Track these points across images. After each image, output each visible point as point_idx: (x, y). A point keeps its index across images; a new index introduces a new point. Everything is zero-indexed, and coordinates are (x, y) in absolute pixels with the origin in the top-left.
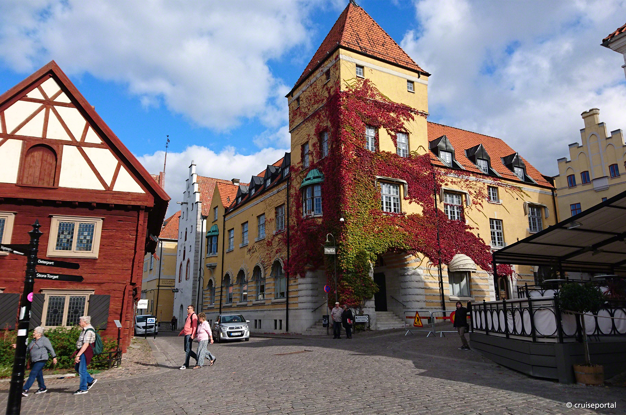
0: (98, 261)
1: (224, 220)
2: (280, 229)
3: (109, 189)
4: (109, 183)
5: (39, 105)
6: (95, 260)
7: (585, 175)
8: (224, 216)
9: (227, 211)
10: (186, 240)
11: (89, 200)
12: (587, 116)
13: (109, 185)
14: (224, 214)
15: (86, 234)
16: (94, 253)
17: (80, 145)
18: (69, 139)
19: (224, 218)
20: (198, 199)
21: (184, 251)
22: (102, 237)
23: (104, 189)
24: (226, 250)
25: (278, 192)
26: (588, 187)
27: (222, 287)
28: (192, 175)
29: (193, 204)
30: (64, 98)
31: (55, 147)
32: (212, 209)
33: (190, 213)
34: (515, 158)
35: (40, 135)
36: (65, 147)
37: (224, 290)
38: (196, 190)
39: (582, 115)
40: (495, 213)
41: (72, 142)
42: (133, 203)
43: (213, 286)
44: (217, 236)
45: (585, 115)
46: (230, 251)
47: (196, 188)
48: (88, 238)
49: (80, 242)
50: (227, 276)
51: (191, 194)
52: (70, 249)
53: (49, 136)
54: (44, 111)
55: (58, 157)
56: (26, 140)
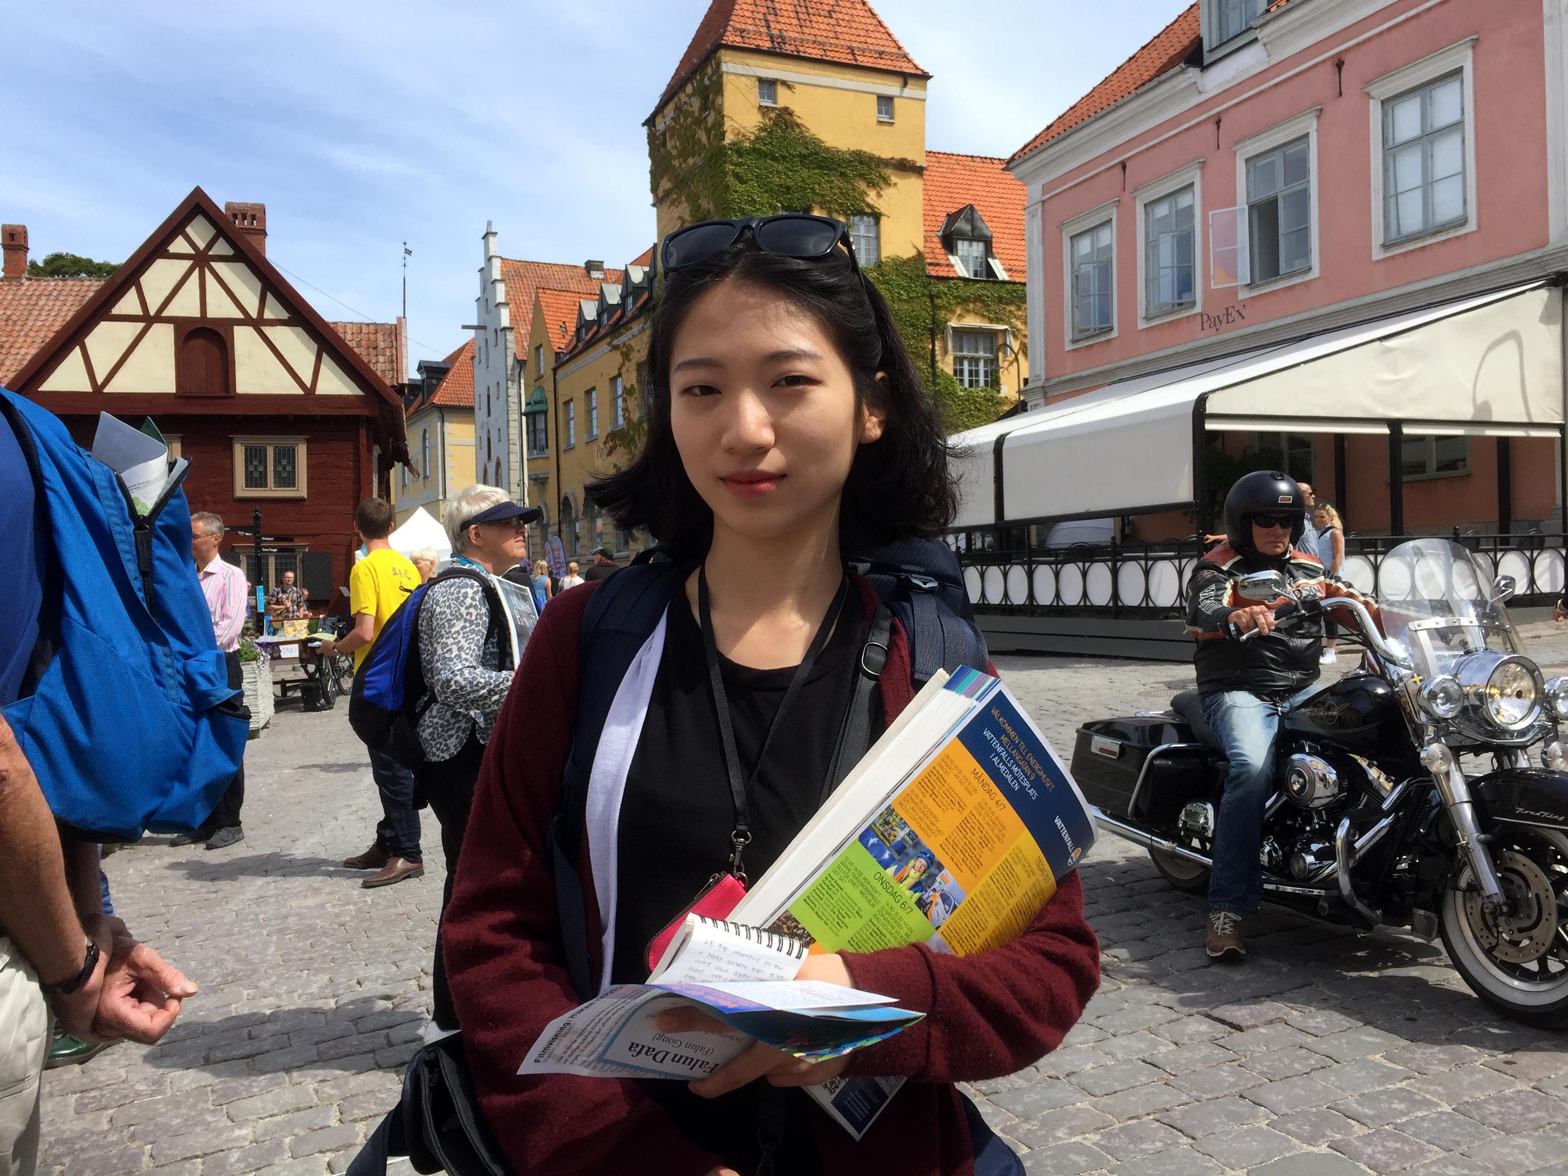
0: (307, 503)
1: (555, 379)
3: (310, 392)
4: (308, 381)
5: (187, 264)
6: (301, 500)
8: (555, 370)
9: (561, 361)
10: (489, 415)
11: (282, 412)
13: (309, 385)
14: (553, 365)
15: (284, 462)
16: (301, 490)
17: (258, 324)
18: (240, 315)
19: (555, 375)
20: (505, 321)
21: (489, 440)
22: (309, 467)
23: (302, 393)
24: (562, 446)
27: (560, 523)
28: (489, 259)
29: (496, 331)
30: (222, 248)
31: (221, 331)
32: (533, 351)
33: (492, 351)
35: (197, 314)
36: (237, 329)
37: (564, 527)
38: (501, 297)
41: (247, 321)
42: (347, 412)
43: (545, 521)
44: (545, 412)
46: (570, 449)
47: (501, 293)
48: (289, 469)
49: (277, 474)
50: (566, 499)
51: (491, 306)
52: (266, 486)
53: (211, 313)
54: (196, 273)
55: (228, 346)
56: (178, 322)
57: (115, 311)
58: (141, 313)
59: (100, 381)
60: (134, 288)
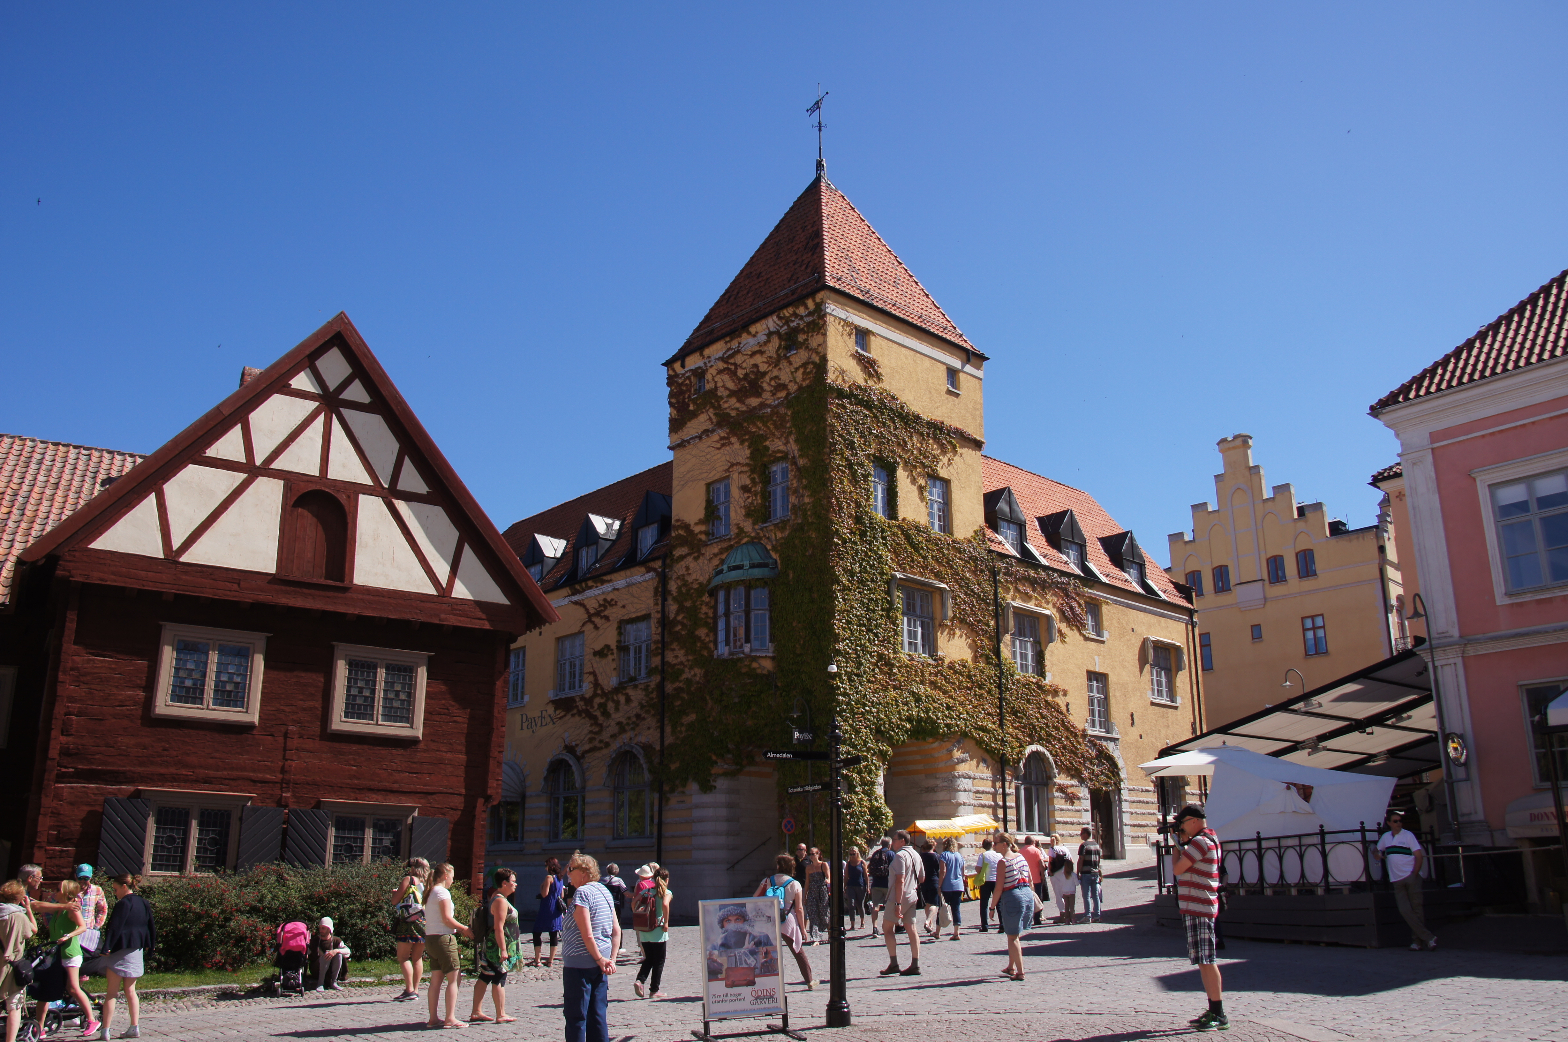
0: (419, 745)
2: (632, 673)
3: (444, 592)
4: (443, 579)
5: (312, 405)
7: (1221, 574)
11: (406, 617)
12: (1229, 449)
13: (444, 583)
15: (398, 686)
16: (416, 727)
17: (389, 495)
18: (367, 480)
22: (429, 696)
23: (435, 593)
25: (629, 586)
26: (1224, 599)
30: (357, 392)
31: (342, 498)
34: (1127, 541)
35: (315, 471)
36: (362, 498)
39: (1218, 444)
40: (1096, 658)
41: (373, 490)
45: (1226, 445)
49: (387, 702)
52: (371, 718)
53: (335, 473)
54: (321, 419)
55: (350, 521)
56: (289, 478)
57: (211, 452)
58: (243, 460)
59: (176, 544)
60: (238, 427)
